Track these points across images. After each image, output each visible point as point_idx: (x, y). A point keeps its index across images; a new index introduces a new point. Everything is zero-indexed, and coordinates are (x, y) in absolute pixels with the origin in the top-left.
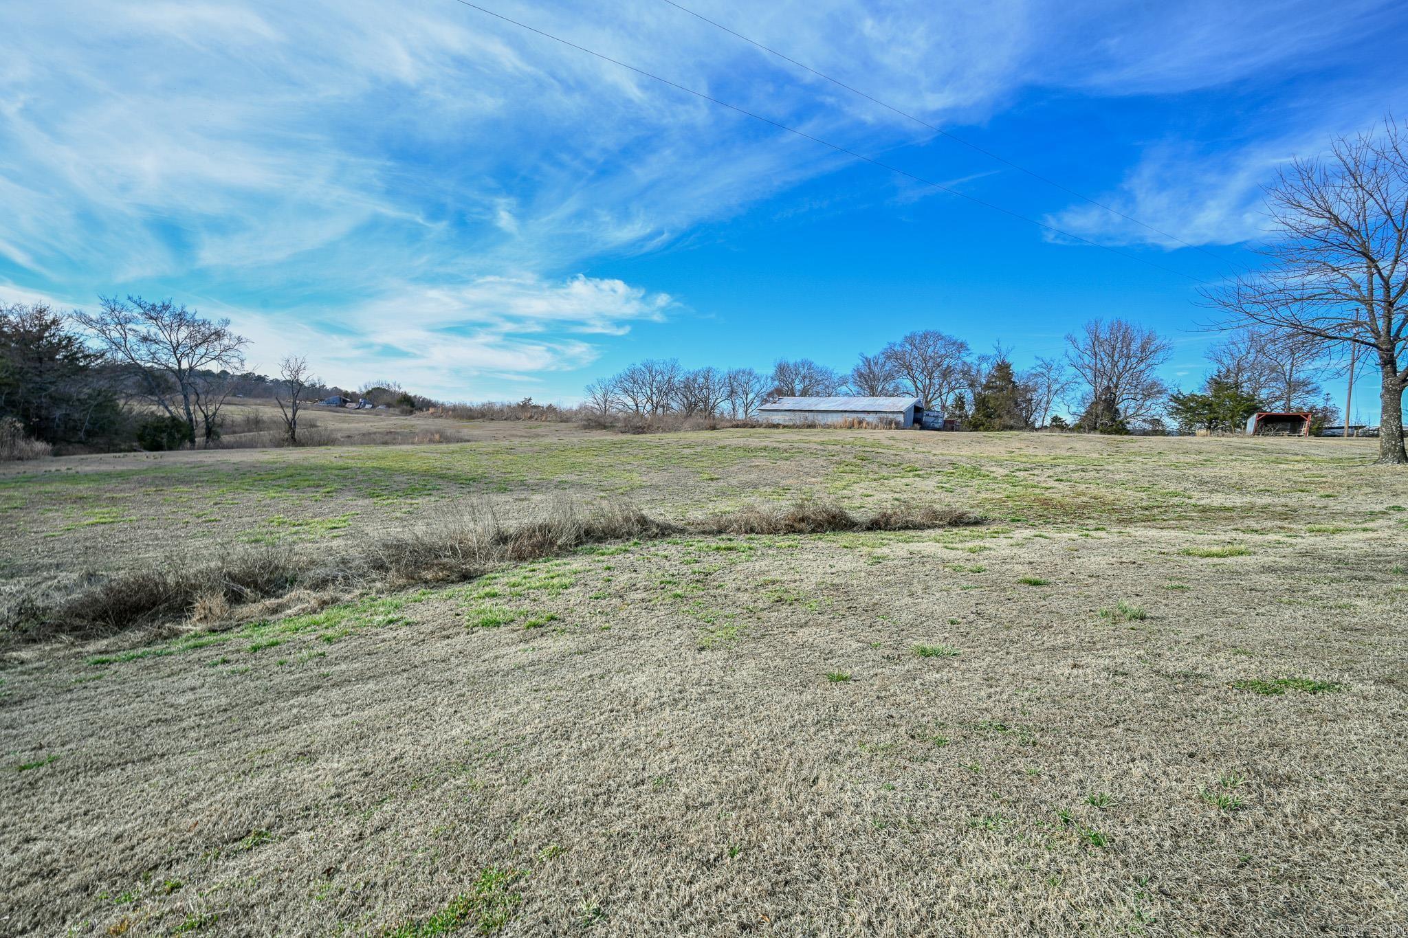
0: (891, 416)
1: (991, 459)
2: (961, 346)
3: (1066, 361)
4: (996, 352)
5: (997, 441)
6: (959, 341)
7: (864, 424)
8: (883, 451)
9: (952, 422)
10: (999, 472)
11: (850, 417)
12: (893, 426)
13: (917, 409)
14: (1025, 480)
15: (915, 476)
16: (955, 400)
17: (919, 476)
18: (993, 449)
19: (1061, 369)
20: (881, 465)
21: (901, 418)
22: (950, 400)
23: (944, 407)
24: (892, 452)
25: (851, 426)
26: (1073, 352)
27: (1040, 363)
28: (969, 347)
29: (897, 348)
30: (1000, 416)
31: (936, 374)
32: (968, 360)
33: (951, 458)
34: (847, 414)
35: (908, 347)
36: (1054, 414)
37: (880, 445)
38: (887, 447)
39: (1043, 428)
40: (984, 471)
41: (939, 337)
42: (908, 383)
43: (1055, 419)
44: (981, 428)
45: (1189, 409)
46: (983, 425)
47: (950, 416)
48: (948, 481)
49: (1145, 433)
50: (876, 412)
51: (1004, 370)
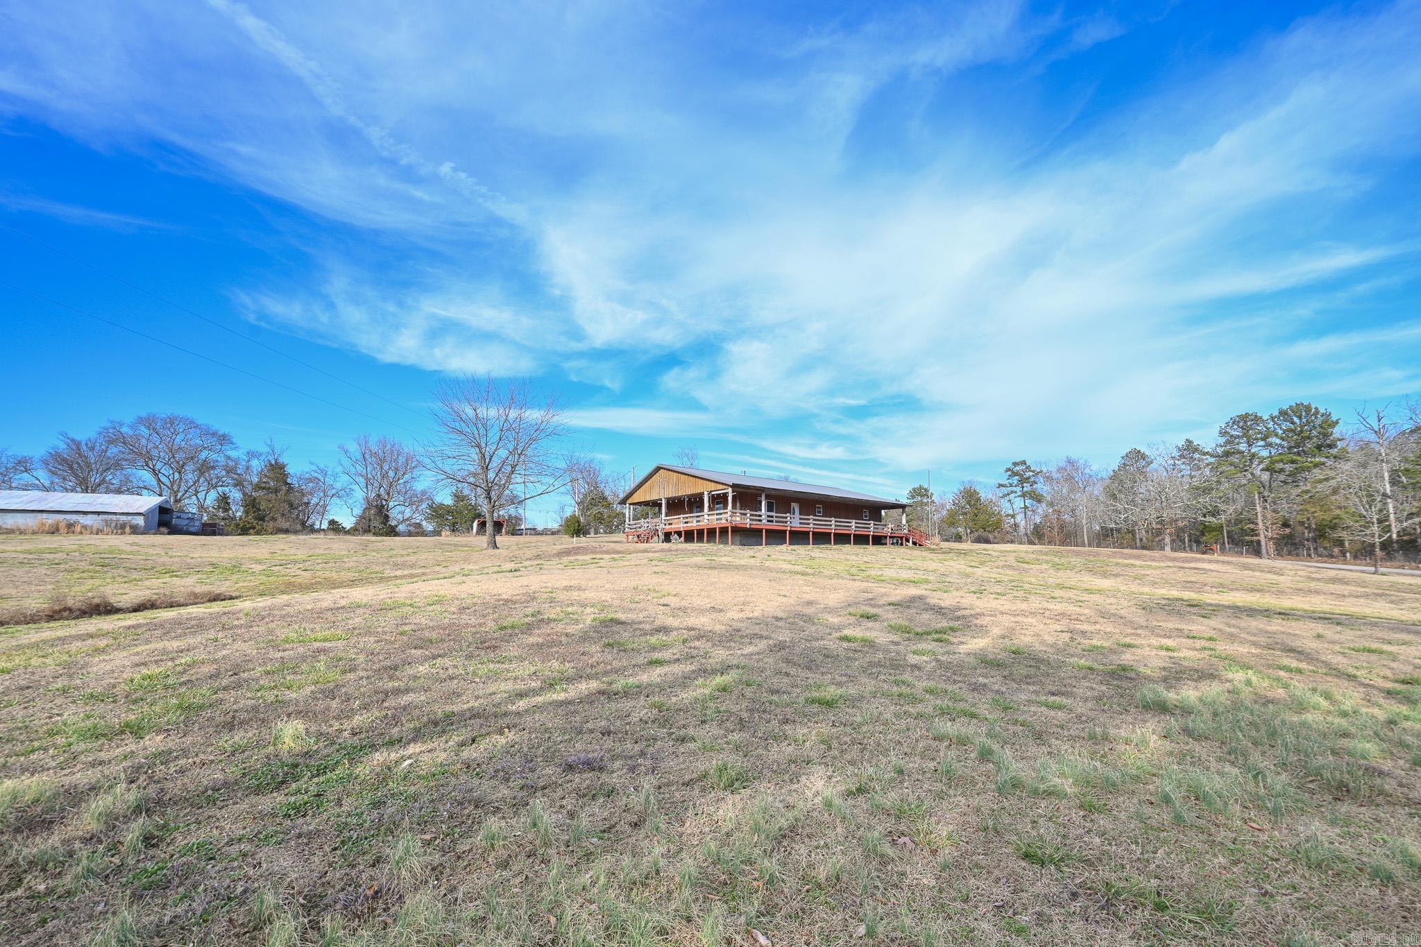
0: (124, 518)
1: (251, 559)
2: (224, 439)
3: (339, 469)
4: (268, 449)
5: (263, 544)
6: (221, 432)
7: (78, 529)
8: (129, 557)
9: (214, 525)
10: (258, 568)
11: (51, 520)
12: (128, 529)
13: (163, 510)
14: (279, 572)
15: (172, 576)
16: (217, 500)
17: (176, 576)
18: (257, 551)
19: (335, 476)
20: (128, 569)
21: (140, 521)
22: (211, 499)
23: (201, 507)
24: (142, 557)
25: (54, 530)
26: (346, 462)
27: (314, 468)
28: (234, 440)
29: (125, 430)
30: (274, 519)
31: (190, 467)
32: (233, 454)
33: (210, 560)
34: (45, 515)
35: (144, 431)
36: (331, 518)
37: (121, 552)
38: (131, 553)
39: (319, 531)
40: (243, 568)
41: (192, 424)
42: (147, 476)
43: (332, 522)
44: (251, 531)
45: (441, 516)
46: (254, 528)
47: (212, 518)
48: (208, 578)
49: (410, 534)
50: (99, 513)
51: (278, 470)
